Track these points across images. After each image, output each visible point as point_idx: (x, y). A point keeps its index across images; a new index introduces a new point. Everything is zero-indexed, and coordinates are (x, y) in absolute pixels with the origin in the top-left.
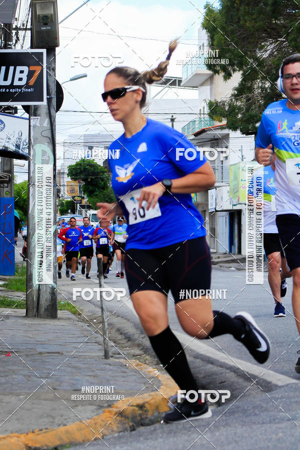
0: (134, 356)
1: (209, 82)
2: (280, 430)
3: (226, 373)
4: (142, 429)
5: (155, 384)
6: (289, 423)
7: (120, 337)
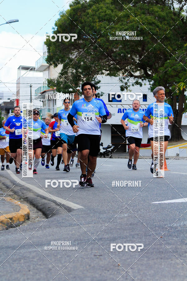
0: (9, 195)
1: (48, 69)
2: (74, 230)
3: (51, 203)
4: (11, 229)
5: (18, 209)
6: (78, 226)
7: (4, 186)
